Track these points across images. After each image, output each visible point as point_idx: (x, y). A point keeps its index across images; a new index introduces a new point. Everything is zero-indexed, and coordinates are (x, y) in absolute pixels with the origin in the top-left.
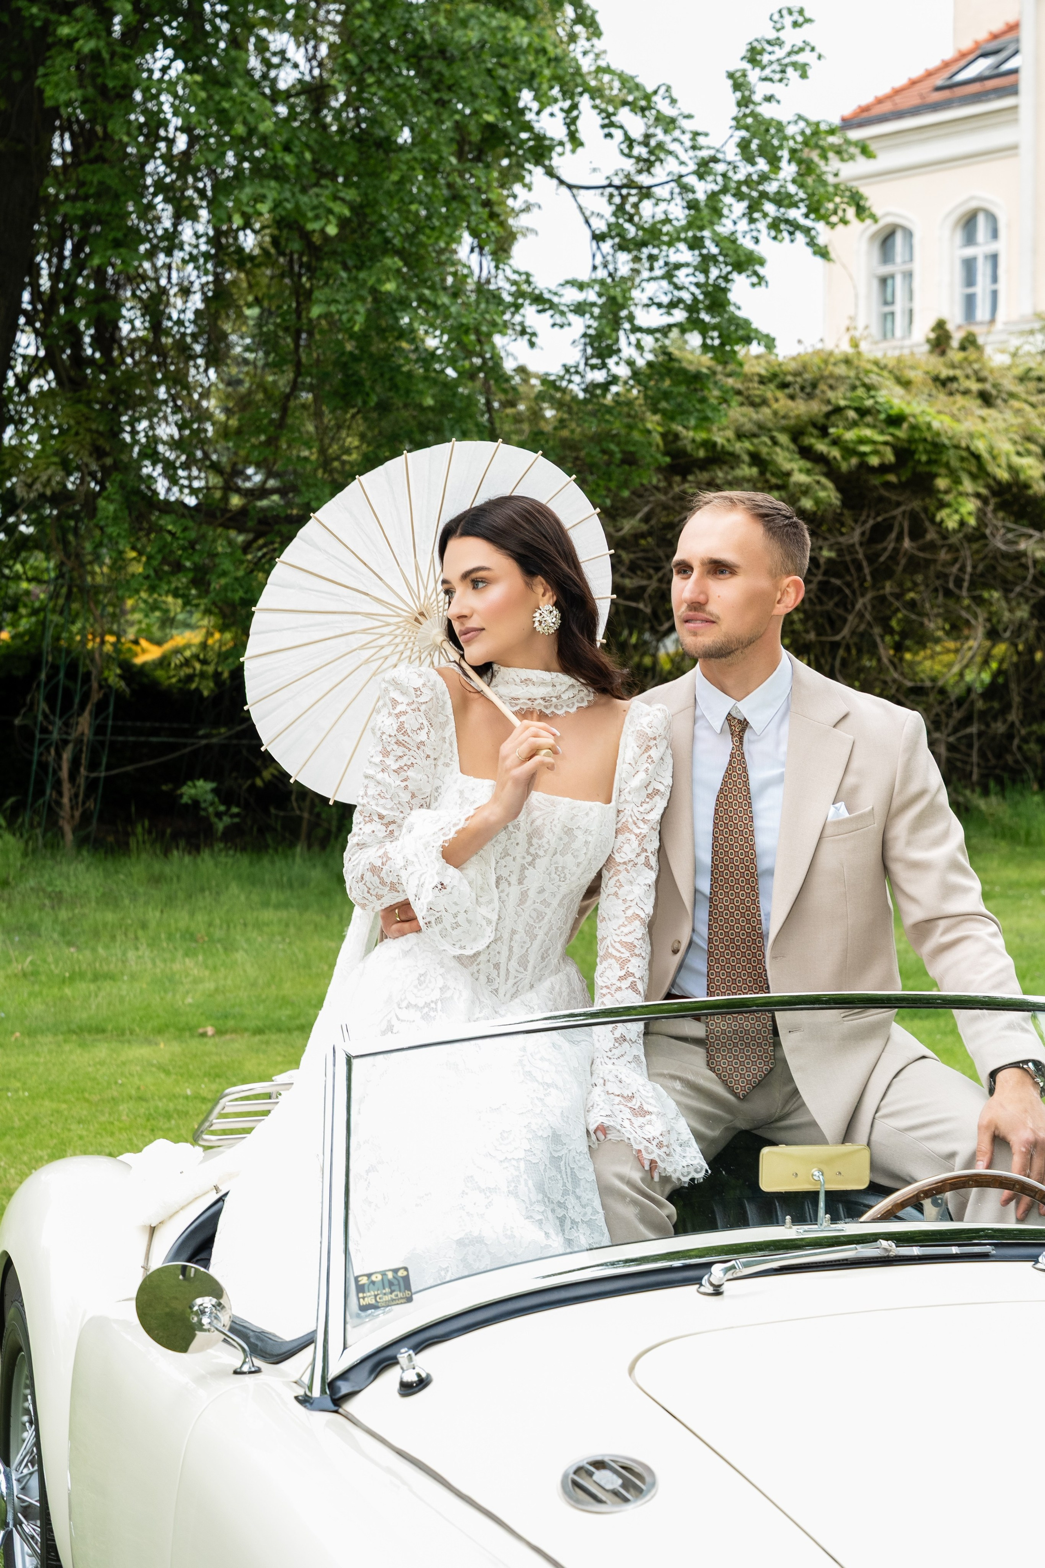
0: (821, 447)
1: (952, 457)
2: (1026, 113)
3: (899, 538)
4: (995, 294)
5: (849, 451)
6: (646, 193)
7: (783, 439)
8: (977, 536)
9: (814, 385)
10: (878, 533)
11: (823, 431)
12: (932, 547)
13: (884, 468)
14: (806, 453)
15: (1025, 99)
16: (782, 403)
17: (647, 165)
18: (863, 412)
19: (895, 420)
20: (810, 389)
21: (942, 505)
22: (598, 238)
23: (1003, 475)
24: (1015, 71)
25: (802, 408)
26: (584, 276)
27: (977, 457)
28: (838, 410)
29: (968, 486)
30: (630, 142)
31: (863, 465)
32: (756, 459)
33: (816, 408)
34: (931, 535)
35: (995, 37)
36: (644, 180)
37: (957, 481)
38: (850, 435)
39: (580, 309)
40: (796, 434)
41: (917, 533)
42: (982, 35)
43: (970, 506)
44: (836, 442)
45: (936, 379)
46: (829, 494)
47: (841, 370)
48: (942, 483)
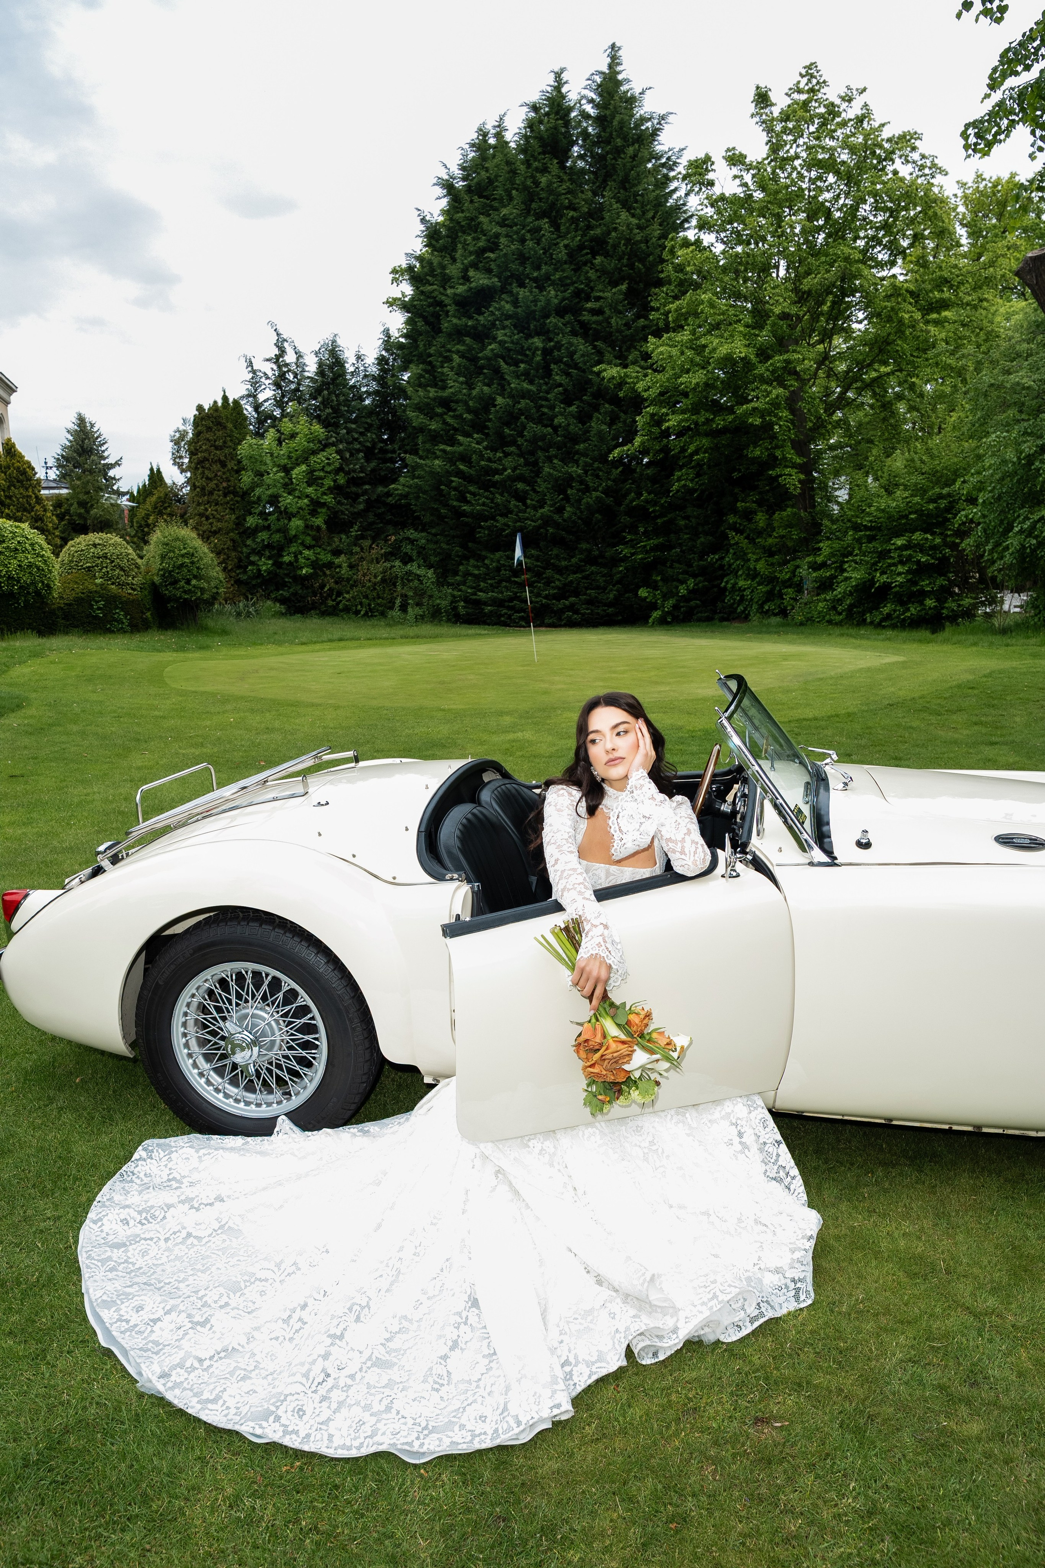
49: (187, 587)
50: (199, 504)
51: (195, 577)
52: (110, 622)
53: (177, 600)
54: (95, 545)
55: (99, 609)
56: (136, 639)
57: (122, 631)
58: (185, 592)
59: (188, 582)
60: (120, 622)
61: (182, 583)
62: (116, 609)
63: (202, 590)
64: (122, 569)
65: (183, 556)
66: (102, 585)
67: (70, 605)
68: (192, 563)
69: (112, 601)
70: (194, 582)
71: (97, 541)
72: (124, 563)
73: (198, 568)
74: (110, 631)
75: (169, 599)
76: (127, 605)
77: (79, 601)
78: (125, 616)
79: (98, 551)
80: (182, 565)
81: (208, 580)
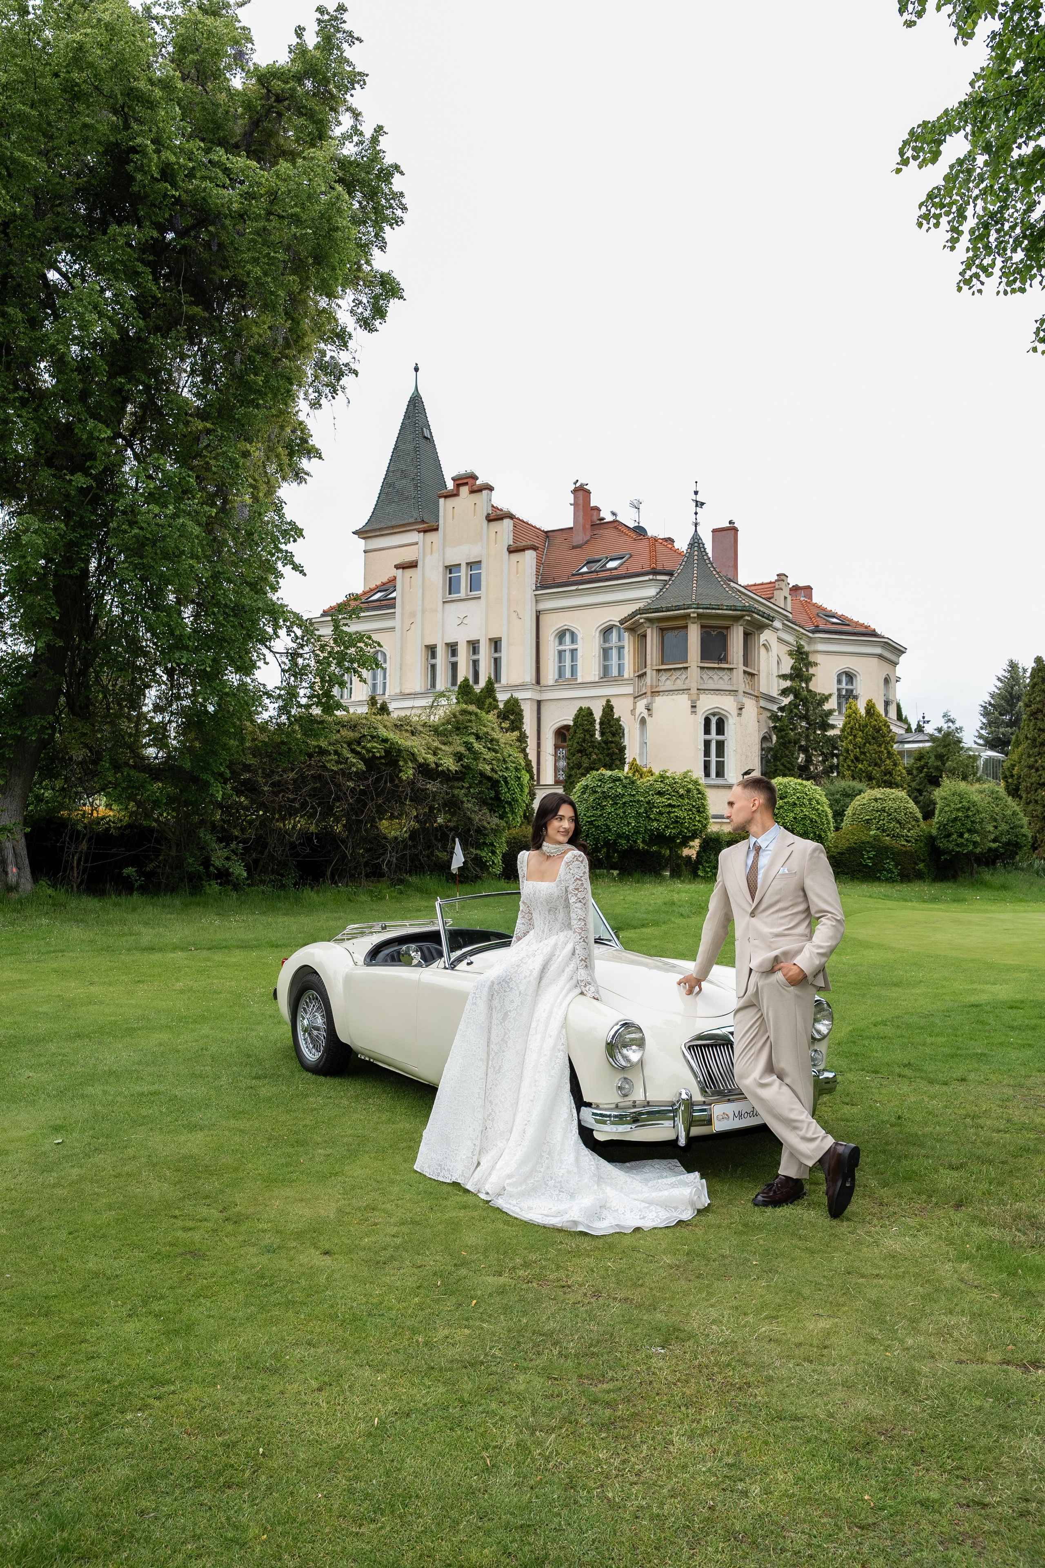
0: (359, 749)
1: (404, 754)
2: (398, 615)
3: (386, 782)
4: (385, 684)
5: (369, 751)
6: (301, 655)
7: (345, 746)
8: (412, 783)
9: (355, 726)
10: (378, 780)
11: (359, 743)
12: (397, 786)
13: (381, 757)
14: (353, 751)
15: (398, 610)
16: (344, 732)
17: (302, 646)
18: (373, 737)
19: (385, 741)
20: (354, 727)
21: (401, 771)
22: (283, 671)
23: (421, 760)
24: (395, 598)
25: (351, 734)
26: (279, 684)
27: (413, 754)
28: (364, 736)
29: (410, 764)
30: (297, 638)
31: (374, 756)
32: (336, 753)
33: (357, 735)
34: (397, 782)
35: (384, 584)
36: (301, 651)
37: (406, 763)
38: (369, 745)
39: (280, 696)
40: (349, 744)
41: (392, 781)
42: (379, 583)
43: (411, 772)
44: (363, 747)
45: (395, 725)
46: (362, 766)
47: (364, 721)
48: (401, 763)
49: (960, 840)
50: (1029, 756)
51: (969, 831)
52: (880, 871)
53: (950, 852)
54: (876, 800)
55: (869, 858)
56: (906, 889)
57: (891, 880)
58: (957, 845)
59: (961, 835)
60: (889, 871)
61: (955, 836)
62: (888, 858)
63: (975, 843)
64: (899, 822)
65: (958, 810)
66: (875, 836)
67: (842, 854)
68: (968, 817)
69: (882, 851)
70: (966, 835)
71: (879, 796)
72: (901, 816)
73: (973, 822)
74: (879, 879)
75: (943, 852)
76: (898, 856)
77: (851, 850)
78: (896, 866)
79: (878, 805)
80: (956, 819)
81: (984, 834)
